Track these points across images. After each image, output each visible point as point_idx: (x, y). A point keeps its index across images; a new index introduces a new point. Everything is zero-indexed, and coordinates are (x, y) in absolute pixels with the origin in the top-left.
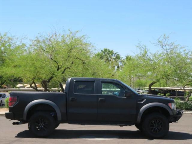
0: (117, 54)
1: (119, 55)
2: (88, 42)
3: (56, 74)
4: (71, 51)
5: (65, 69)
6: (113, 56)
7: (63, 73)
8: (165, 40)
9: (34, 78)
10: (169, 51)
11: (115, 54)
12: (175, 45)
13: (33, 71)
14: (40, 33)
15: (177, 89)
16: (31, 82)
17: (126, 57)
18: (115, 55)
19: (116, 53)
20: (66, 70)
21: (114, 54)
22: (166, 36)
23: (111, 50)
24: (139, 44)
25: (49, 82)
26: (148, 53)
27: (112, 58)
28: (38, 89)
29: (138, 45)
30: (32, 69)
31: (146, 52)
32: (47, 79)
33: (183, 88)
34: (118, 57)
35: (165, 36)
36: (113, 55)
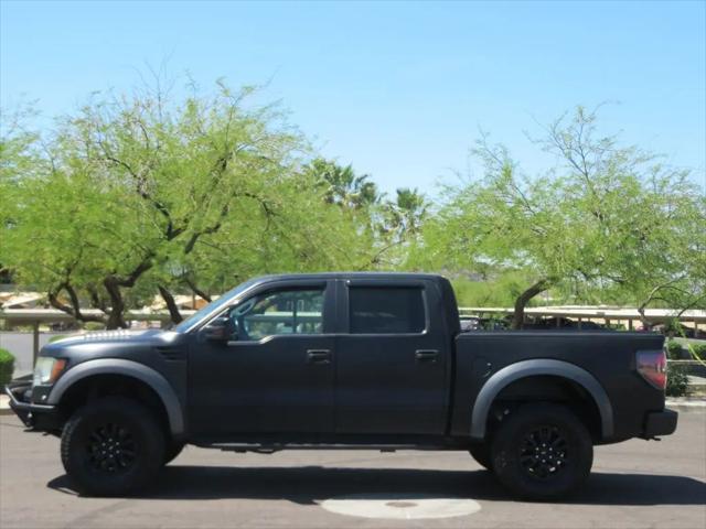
0: (367, 180)
1: (371, 185)
2: (290, 132)
3: (161, 252)
4: (224, 166)
5: (195, 237)
6: (350, 187)
7: (189, 248)
8: (579, 129)
9: (69, 271)
10: (593, 172)
11: (359, 180)
12: (616, 147)
13: (70, 239)
14: (98, 92)
15: (580, 316)
16: (57, 284)
17: (399, 192)
18: (360, 185)
19: (362, 178)
20: (199, 239)
21: (355, 179)
22: (587, 114)
23: (343, 165)
24: (479, 142)
25: (129, 284)
26: (517, 179)
27: (347, 195)
28: (83, 311)
29: (478, 147)
30: (68, 234)
31: (508, 173)
32: (122, 275)
33: (641, 311)
34: (368, 194)
35: (581, 112)
36: (353, 184)
